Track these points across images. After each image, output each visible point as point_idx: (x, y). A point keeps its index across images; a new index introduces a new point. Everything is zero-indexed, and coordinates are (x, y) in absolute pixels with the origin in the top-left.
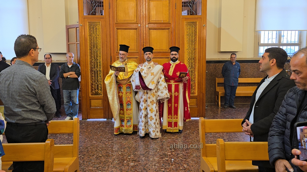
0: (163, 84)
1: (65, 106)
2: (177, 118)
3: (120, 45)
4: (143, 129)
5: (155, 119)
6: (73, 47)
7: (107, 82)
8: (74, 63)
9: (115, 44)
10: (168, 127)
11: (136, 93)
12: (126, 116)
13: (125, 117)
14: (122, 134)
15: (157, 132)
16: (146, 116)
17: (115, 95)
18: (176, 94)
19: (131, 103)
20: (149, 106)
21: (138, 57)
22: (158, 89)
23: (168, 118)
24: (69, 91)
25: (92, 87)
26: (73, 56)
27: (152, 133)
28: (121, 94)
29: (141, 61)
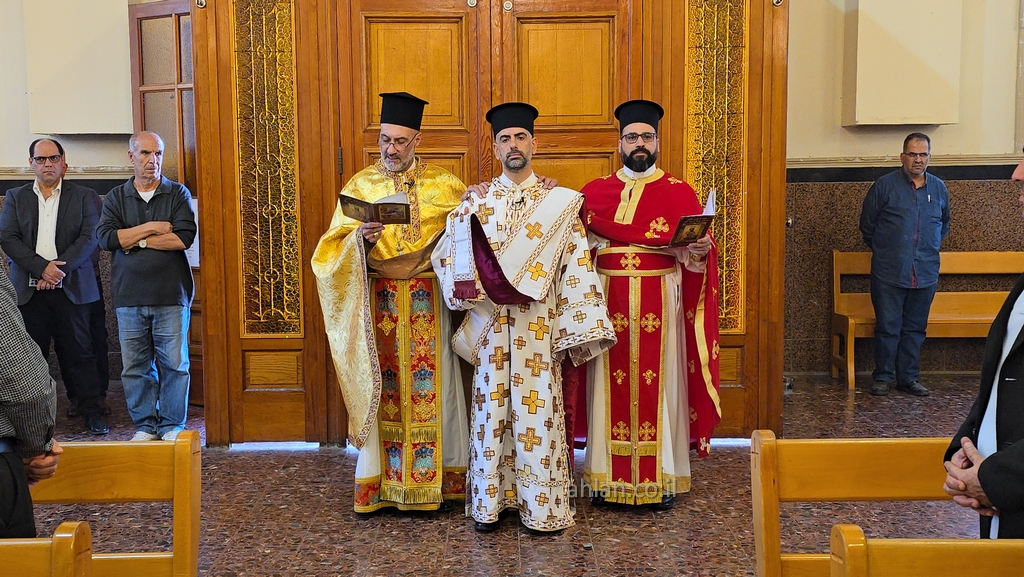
0: (586, 279)
1: (127, 384)
2: (654, 438)
3: (381, 95)
4: (490, 491)
5: (546, 443)
6: (165, 107)
7: (323, 267)
8: (165, 179)
9: (357, 90)
10: (615, 479)
11: (457, 319)
12: (411, 427)
13: (408, 434)
14: (390, 511)
15: (558, 502)
16: (506, 428)
17: (362, 332)
18: (650, 323)
19: (432, 366)
20: (518, 380)
21: (463, 150)
22: (561, 302)
23: (614, 437)
24: (146, 311)
25: (251, 294)
26: (161, 146)
27: (532, 505)
28: (387, 326)
29: (480, 172)
